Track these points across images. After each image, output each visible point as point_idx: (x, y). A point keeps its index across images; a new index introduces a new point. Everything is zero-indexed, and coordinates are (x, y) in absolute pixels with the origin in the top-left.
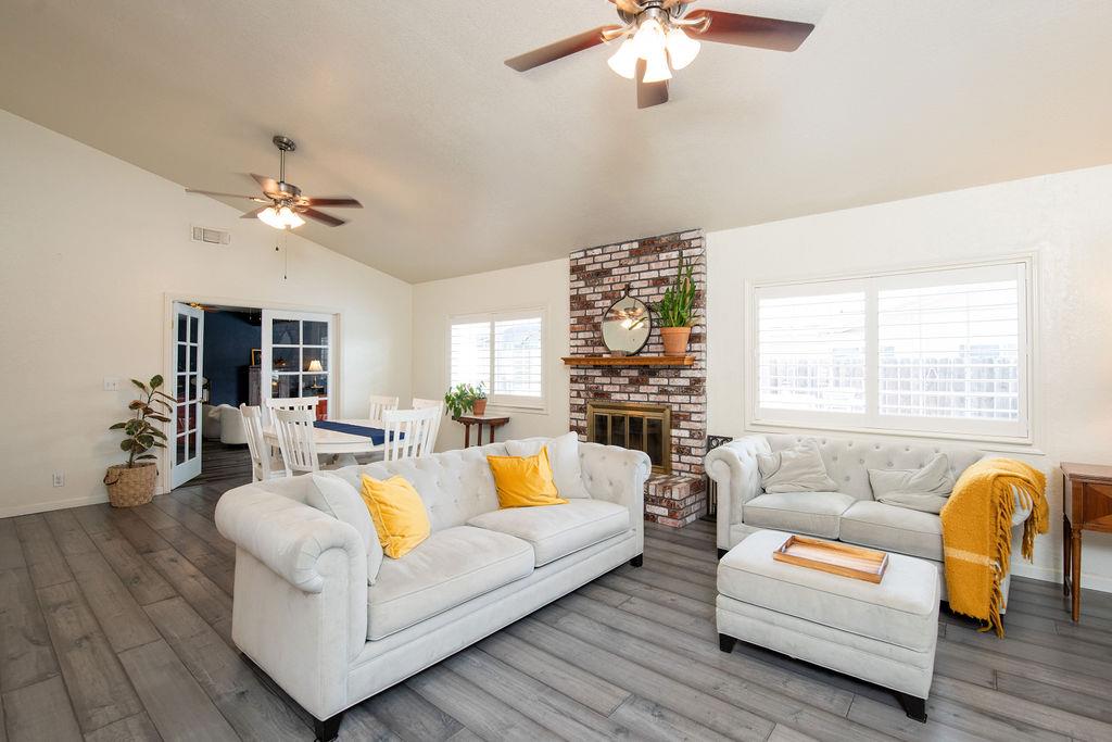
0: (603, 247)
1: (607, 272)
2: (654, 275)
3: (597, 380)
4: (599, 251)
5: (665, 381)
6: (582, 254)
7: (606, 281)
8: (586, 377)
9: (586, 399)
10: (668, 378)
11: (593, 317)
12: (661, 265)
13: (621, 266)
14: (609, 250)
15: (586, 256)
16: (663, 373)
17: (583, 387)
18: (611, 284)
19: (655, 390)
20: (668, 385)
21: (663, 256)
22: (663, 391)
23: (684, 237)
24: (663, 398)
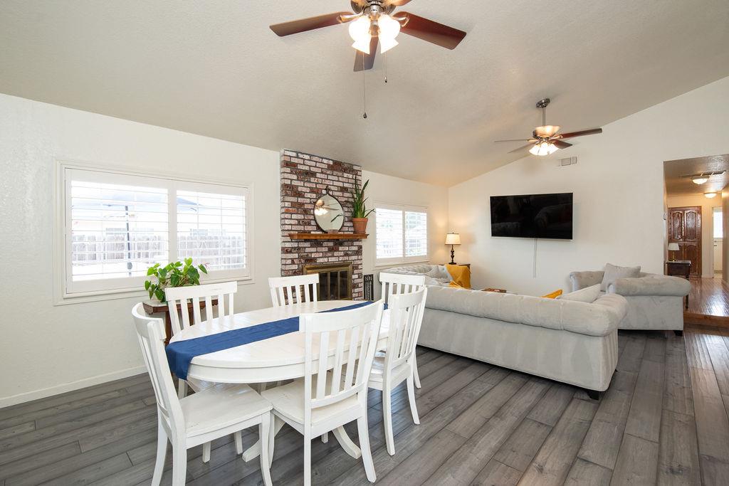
0: (311, 155)
1: (314, 174)
2: (341, 184)
3: (307, 250)
4: (307, 157)
5: (347, 248)
6: (294, 154)
7: (312, 179)
8: (299, 248)
9: (298, 265)
10: (348, 246)
11: (303, 204)
12: (344, 180)
13: (322, 173)
14: (315, 159)
15: (297, 157)
16: (346, 243)
17: (296, 256)
18: (316, 184)
19: (342, 254)
20: (349, 251)
21: (345, 175)
22: (346, 254)
23: (355, 168)
24: (346, 258)
